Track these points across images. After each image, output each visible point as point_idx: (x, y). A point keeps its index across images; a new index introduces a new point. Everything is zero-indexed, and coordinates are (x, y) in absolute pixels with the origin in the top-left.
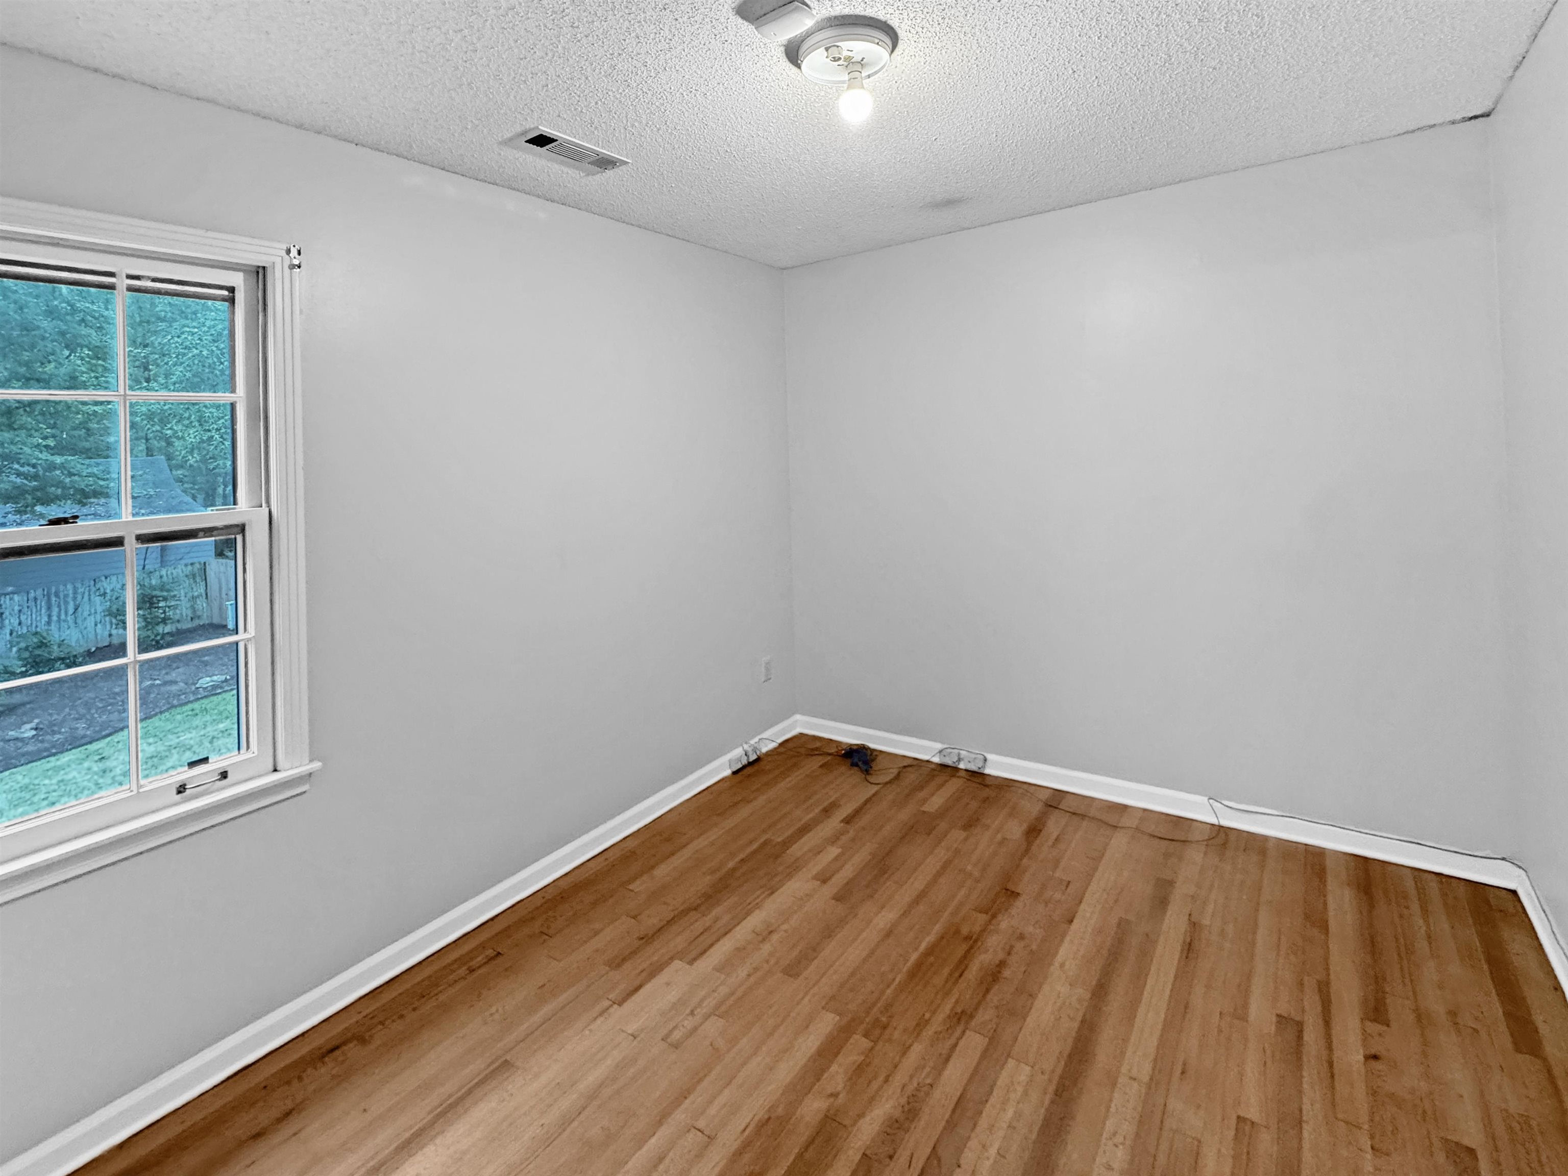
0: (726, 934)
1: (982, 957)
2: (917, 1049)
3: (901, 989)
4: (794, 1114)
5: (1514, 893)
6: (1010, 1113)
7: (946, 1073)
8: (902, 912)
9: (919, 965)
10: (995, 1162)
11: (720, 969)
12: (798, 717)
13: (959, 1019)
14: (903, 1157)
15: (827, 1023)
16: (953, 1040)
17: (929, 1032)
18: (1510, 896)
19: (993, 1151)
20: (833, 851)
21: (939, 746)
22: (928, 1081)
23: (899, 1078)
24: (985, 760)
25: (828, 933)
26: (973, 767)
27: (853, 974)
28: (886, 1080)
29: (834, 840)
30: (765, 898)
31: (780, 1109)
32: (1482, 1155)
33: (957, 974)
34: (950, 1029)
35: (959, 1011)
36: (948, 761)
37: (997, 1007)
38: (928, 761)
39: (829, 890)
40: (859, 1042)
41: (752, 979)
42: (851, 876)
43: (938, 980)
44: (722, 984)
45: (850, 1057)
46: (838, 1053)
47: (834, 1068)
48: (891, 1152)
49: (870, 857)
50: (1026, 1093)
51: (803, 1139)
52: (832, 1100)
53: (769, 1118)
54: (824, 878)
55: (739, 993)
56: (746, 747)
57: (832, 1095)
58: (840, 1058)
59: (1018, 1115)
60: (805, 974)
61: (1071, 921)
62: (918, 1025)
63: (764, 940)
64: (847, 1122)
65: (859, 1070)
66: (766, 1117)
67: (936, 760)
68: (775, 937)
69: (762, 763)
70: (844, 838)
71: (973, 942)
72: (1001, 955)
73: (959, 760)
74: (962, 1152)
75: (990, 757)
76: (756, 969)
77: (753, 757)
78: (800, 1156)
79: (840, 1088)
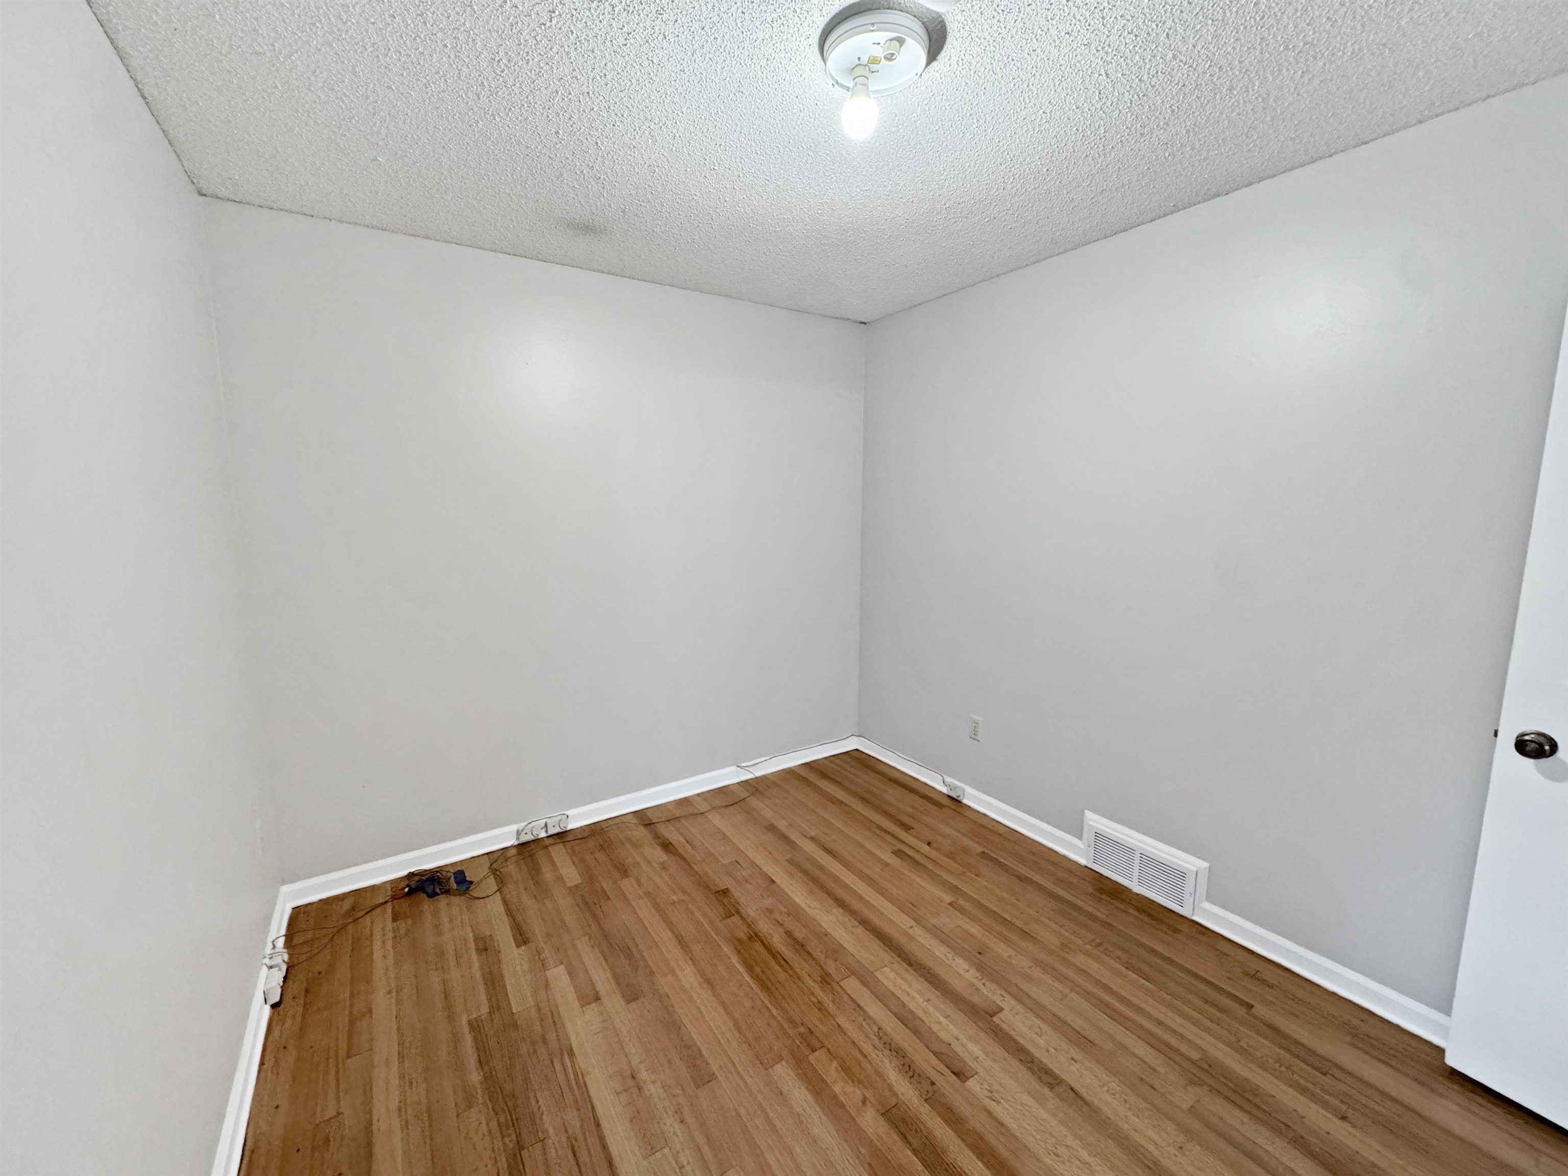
0: (598, 1125)
1: (775, 939)
2: (842, 1021)
4: (872, 1141)
5: (857, 750)
6: (917, 996)
7: (872, 1014)
8: (690, 962)
9: (757, 978)
10: (951, 1022)
11: (648, 1151)
13: (827, 982)
14: (935, 1077)
15: (784, 1073)
16: (845, 997)
17: (831, 1008)
18: (856, 752)
19: (943, 1020)
20: (558, 973)
22: (876, 1029)
23: (867, 1047)
25: (673, 1025)
27: (739, 1029)
28: (865, 1056)
29: (539, 965)
30: (573, 1065)
31: (863, 1151)
32: (987, 851)
33: (783, 962)
34: (833, 991)
35: (819, 979)
37: (826, 957)
38: (504, 849)
39: (613, 1001)
40: (818, 1058)
41: (690, 1120)
42: (609, 975)
43: (782, 976)
44: (676, 1155)
45: (831, 1072)
46: (823, 1080)
47: (837, 1089)
48: (929, 1082)
49: (597, 950)
50: (905, 980)
51: (900, 1143)
52: (868, 1103)
53: (869, 1164)
54: (591, 998)
55: (700, 1139)
57: (864, 1103)
58: (829, 1080)
59: (919, 992)
60: (715, 1068)
61: (773, 882)
62: (820, 1009)
63: (640, 1089)
64: (893, 1101)
65: (845, 1069)
66: (866, 1166)
68: (644, 1075)
70: (547, 954)
71: (755, 936)
72: (781, 930)
74: (938, 1037)
76: (678, 1111)
78: (915, 1152)
79: (859, 1092)
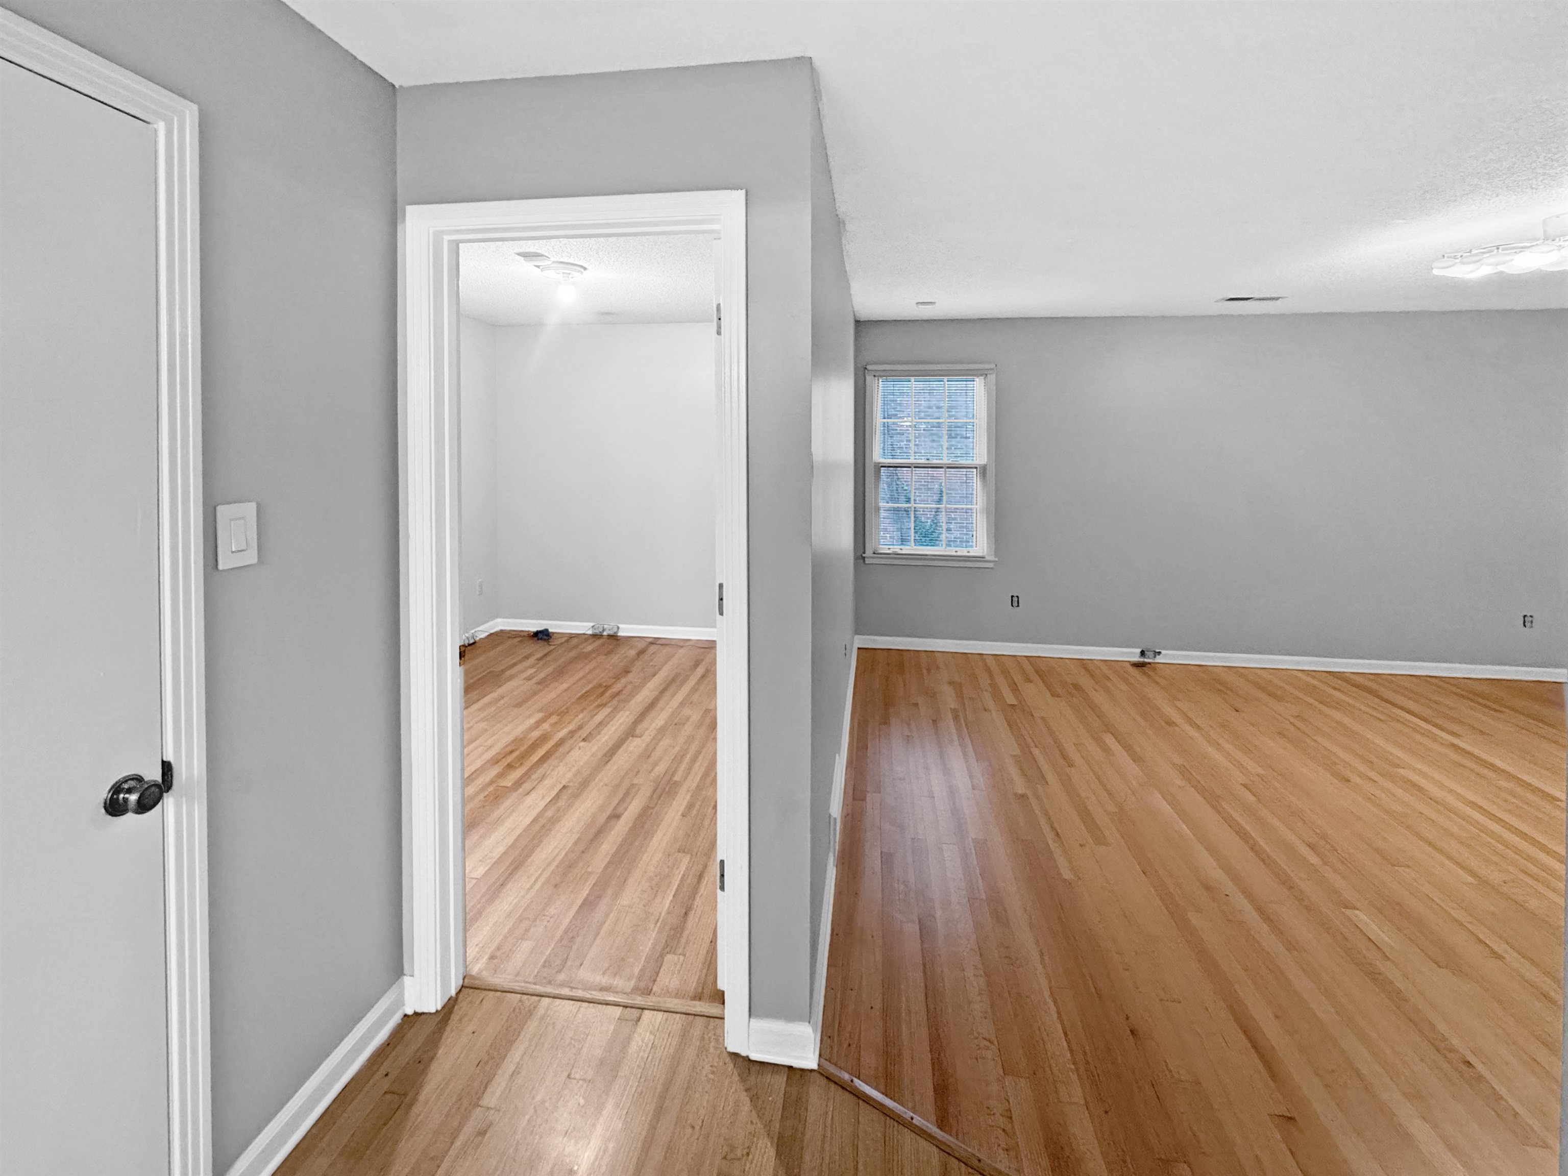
1: (612, 690)
3: (572, 704)
7: (595, 718)
9: (582, 696)
11: (480, 710)
12: (499, 620)
15: (537, 716)
16: (597, 711)
20: (534, 670)
21: (592, 624)
24: (618, 628)
25: (535, 693)
26: (611, 633)
27: (550, 702)
33: (601, 695)
34: (595, 709)
35: (601, 704)
36: (597, 631)
38: (584, 634)
39: (531, 682)
40: (554, 718)
42: (544, 675)
43: (592, 697)
45: (551, 721)
46: (546, 721)
47: (545, 724)
49: (553, 670)
52: (544, 732)
54: (529, 679)
56: (467, 635)
60: (524, 705)
61: (654, 676)
67: (590, 632)
69: (477, 644)
73: (604, 630)
75: (620, 626)
77: (472, 641)
